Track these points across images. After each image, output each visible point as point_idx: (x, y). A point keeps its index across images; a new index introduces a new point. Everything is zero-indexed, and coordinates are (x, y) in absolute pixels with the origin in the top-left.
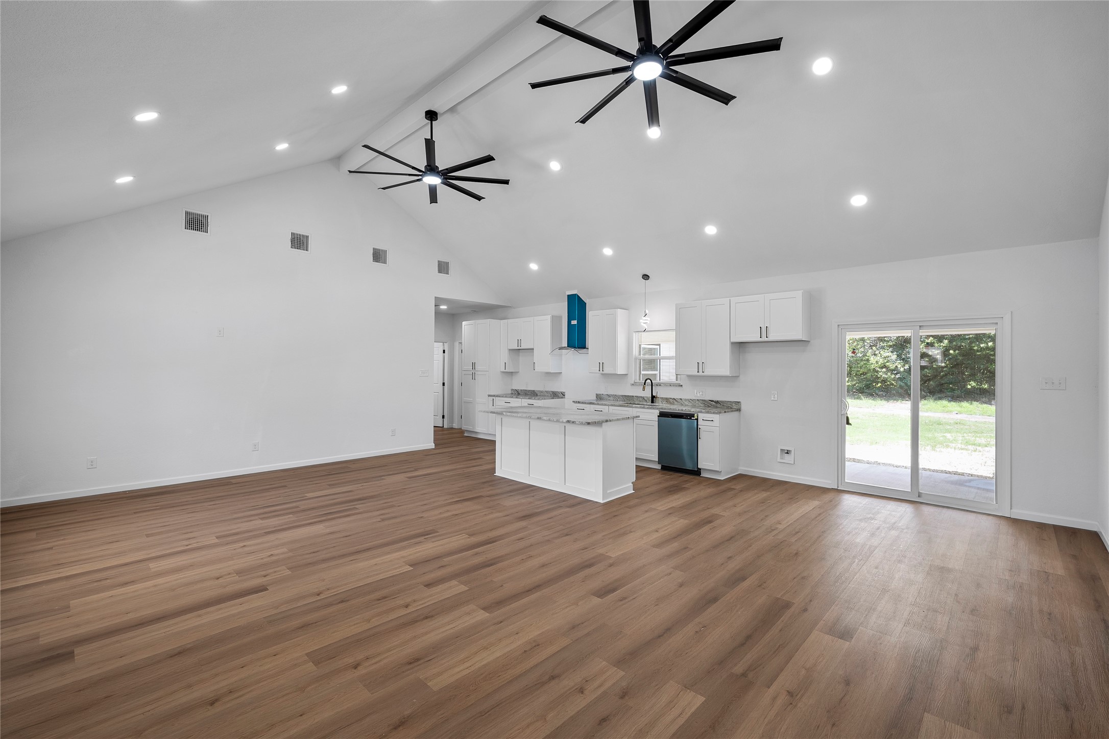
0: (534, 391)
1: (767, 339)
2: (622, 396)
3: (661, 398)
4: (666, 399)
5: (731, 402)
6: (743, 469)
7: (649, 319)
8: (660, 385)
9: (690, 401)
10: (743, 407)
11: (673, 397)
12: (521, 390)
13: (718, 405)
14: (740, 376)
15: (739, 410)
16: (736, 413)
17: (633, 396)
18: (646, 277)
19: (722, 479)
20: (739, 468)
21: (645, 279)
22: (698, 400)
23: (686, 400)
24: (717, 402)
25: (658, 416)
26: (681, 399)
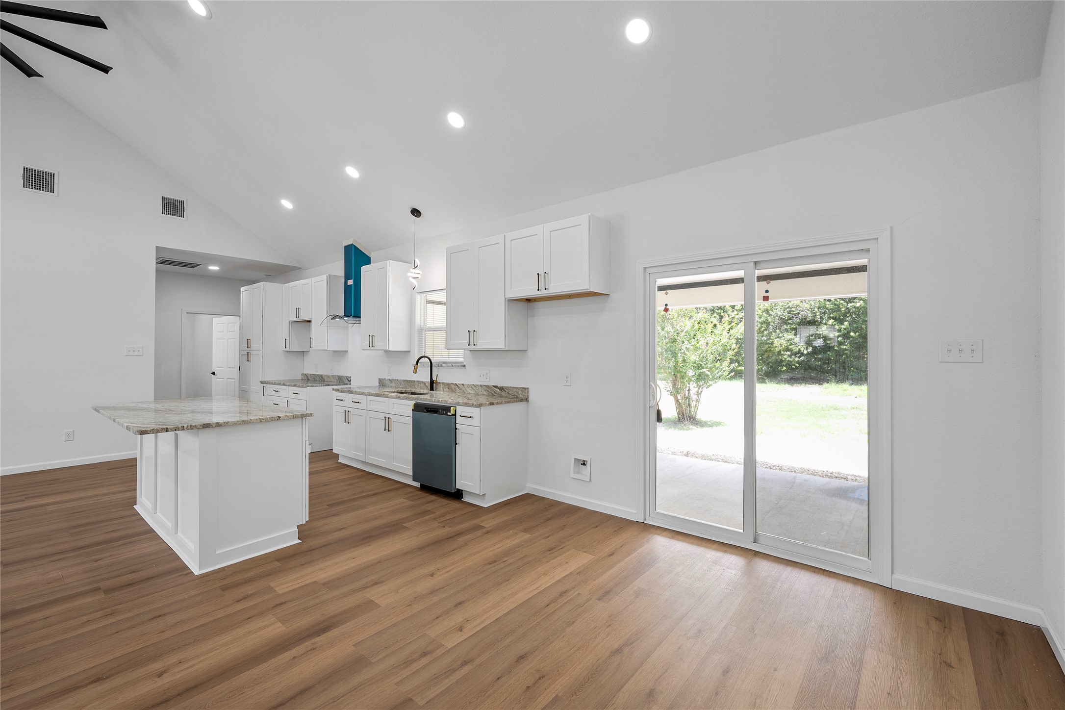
0: (322, 375)
1: (546, 292)
2: (404, 381)
3: (442, 383)
4: (448, 384)
5: (516, 388)
6: (532, 487)
7: (420, 272)
8: (441, 366)
9: (473, 387)
10: (532, 396)
11: (454, 382)
12: (310, 375)
13: (503, 393)
14: (528, 350)
15: (527, 400)
16: (523, 404)
17: (414, 381)
18: (416, 212)
19: (486, 506)
20: (527, 485)
21: (415, 216)
22: (481, 385)
23: (469, 386)
24: (502, 389)
25: (413, 410)
26: (463, 385)
